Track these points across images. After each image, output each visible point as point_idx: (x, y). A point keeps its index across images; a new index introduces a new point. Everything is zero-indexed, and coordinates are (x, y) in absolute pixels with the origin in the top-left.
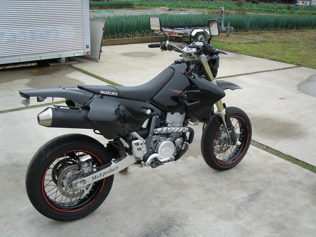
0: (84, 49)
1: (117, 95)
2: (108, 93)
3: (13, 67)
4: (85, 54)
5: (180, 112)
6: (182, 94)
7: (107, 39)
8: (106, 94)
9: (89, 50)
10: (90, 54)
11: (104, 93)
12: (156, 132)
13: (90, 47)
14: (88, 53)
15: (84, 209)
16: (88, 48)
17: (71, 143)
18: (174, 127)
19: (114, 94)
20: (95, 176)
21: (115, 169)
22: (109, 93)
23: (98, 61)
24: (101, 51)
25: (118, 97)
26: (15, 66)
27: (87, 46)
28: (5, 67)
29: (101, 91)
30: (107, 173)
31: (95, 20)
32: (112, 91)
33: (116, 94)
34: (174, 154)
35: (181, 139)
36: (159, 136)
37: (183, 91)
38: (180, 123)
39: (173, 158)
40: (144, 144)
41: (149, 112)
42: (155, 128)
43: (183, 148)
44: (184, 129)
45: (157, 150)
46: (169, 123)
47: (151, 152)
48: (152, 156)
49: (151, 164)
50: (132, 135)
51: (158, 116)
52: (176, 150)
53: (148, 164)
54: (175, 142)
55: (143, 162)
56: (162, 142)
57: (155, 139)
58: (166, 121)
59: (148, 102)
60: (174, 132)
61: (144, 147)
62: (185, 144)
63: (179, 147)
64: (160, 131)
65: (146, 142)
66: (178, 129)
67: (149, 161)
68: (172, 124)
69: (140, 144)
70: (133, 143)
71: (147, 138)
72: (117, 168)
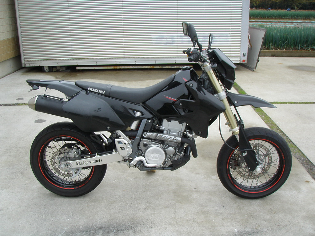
0: (240, 57)
1: (104, 93)
2: (95, 90)
3: (170, 67)
4: (241, 62)
5: (179, 121)
6: (177, 102)
7: (289, 50)
8: (93, 91)
9: (245, 58)
10: (246, 62)
11: (92, 90)
12: (145, 135)
13: (246, 55)
14: (244, 61)
15: (74, 189)
16: (245, 56)
17: (63, 129)
18: (169, 134)
19: (101, 92)
20: (79, 162)
21: (98, 161)
22: (97, 91)
23: (253, 71)
24: (258, 61)
25: (105, 95)
26: (172, 67)
27: (243, 54)
28: (163, 67)
29: (89, 88)
30: (90, 162)
31: (259, 29)
32: (99, 89)
33: (103, 92)
34: (166, 163)
35: (175, 149)
36: (150, 140)
37: (177, 99)
38: (178, 133)
39: (161, 165)
40: (129, 144)
41: (138, 114)
42: (144, 131)
43: (176, 159)
44: (175, 138)
45: (145, 153)
46: (165, 130)
47: (139, 154)
48: (138, 159)
49: (135, 166)
50: (116, 133)
51: (150, 121)
52: (169, 158)
53: (132, 165)
54: (166, 150)
55: (128, 162)
56: (150, 147)
57: (145, 143)
58: (160, 128)
59: (139, 105)
60: (163, 139)
61: (129, 148)
62: (178, 155)
63: (171, 156)
64: (149, 136)
65: (132, 144)
66: (168, 137)
67: (134, 163)
68: (167, 131)
69: (124, 144)
70: (116, 140)
71: (133, 140)
72: (100, 160)
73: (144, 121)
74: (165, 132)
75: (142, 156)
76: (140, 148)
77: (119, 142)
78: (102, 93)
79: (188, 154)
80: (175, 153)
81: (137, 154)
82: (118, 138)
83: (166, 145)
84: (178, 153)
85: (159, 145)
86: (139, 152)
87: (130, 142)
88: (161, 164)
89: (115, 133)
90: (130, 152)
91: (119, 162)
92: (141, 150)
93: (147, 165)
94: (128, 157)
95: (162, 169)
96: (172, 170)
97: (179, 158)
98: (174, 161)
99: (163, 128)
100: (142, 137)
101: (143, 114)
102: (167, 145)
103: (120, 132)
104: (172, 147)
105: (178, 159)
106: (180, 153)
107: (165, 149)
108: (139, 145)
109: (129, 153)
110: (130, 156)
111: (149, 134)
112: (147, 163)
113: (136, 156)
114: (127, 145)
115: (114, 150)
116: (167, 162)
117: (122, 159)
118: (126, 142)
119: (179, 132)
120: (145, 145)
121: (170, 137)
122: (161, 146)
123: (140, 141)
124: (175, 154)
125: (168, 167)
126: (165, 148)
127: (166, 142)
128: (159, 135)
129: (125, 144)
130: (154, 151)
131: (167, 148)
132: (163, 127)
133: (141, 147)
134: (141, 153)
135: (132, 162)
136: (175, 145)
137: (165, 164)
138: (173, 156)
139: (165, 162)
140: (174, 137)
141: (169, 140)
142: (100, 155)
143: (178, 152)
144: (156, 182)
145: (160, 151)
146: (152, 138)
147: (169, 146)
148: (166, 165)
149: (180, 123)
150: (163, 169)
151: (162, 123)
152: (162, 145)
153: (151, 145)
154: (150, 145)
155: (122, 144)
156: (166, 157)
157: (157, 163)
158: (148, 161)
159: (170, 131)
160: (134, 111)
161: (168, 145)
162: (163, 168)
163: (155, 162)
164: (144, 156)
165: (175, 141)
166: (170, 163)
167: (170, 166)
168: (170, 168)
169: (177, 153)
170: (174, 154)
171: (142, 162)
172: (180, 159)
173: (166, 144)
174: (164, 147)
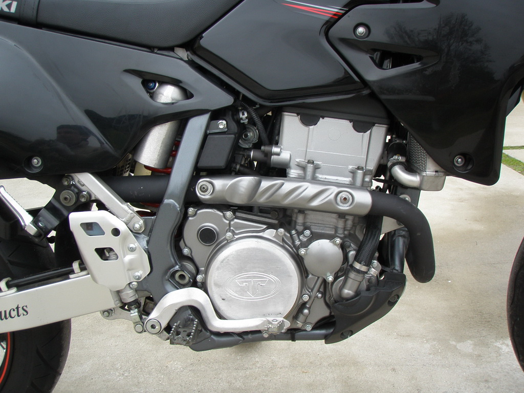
1: (13, 10)
5: (356, 118)
6: (343, 24)
12: (204, 190)
18: (314, 180)
21: (14, 313)
33: (9, 6)
34: (306, 311)
35: (343, 247)
36: (229, 214)
37: (345, 6)
38: (353, 173)
39: (281, 325)
40: (136, 234)
41: (168, 94)
42: (199, 171)
43: (348, 292)
44: (343, 195)
45: (206, 272)
46: (292, 164)
47: (182, 277)
48: (176, 298)
49: (168, 329)
50: (75, 186)
51: (222, 124)
52: (319, 291)
53: (153, 327)
54: (302, 251)
55: (135, 313)
56: (229, 242)
57: (209, 225)
58: (271, 154)
59: (171, 54)
60: (287, 202)
61: (132, 250)
62: (358, 271)
63: (325, 282)
64: (222, 191)
65: (149, 231)
66: (310, 189)
67: (160, 316)
68: (304, 168)
69: (108, 232)
70: (76, 219)
71: (152, 214)
72: (20, 310)
73: (196, 127)
74: (293, 172)
75: (194, 284)
76: (186, 251)
77: (89, 227)
78: (6, 9)
79: (398, 267)
80: (345, 265)
81: (173, 275)
82: (86, 207)
83: (302, 233)
84: (357, 266)
85: (270, 233)
86: (183, 268)
87: (139, 223)
88: (281, 319)
89: (69, 187)
90: (143, 271)
91: (108, 313)
92: (190, 259)
93: (217, 324)
94: (136, 290)
95: (289, 336)
96: (328, 339)
97: (364, 285)
98: (341, 299)
99: (285, 156)
100: (191, 200)
101: (187, 94)
102: (307, 232)
103: (90, 183)
104: (331, 237)
105: (357, 293)
106: (369, 264)
107: (298, 248)
108: (178, 235)
109: (138, 274)
110: (142, 286)
111: (220, 183)
112: (220, 317)
113: (168, 286)
114: (125, 239)
115: (76, 266)
116: (309, 309)
117: (112, 303)
118: (122, 227)
119: (358, 168)
120: (207, 236)
121: (319, 188)
122: (276, 236)
123: (185, 217)
124: (344, 270)
125: (314, 328)
126: (297, 243)
127: (300, 219)
128: (265, 184)
129: (116, 232)
130: (245, 262)
131: (305, 245)
132: (283, 153)
133: (192, 243)
134: (189, 272)
135: (154, 315)
136: (340, 231)
137: (301, 318)
138: (336, 278)
139: (300, 307)
140: (335, 190)
141: (315, 203)
142: (20, 287)
143: (357, 258)
144: (267, 376)
145: (277, 260)
146: (237, 201)
147: (315, 237)
148: (305, 323)
149: (361, 127)
150: (293, 339)
151: (279, 134)
152: (281, 230)
153: (234, 233)
154: (229, 234)
155: (103, 233)
156: (303, 284)
157: (264, 315)
158: (223, 307)
159: (316, 168)
160: (150, 81)
161: (312, 233)
162: (292, 334)
163: (254, 309)
164: (204, 287)
165: (344, 207)
166: (321, 311)
167: (322, 324)
168: (323, 332)
169: (352, 266)
170: (340, 270)
171: (196, 311)
172: (368, 289)
173: (300, 228)
174: (293, 242)
